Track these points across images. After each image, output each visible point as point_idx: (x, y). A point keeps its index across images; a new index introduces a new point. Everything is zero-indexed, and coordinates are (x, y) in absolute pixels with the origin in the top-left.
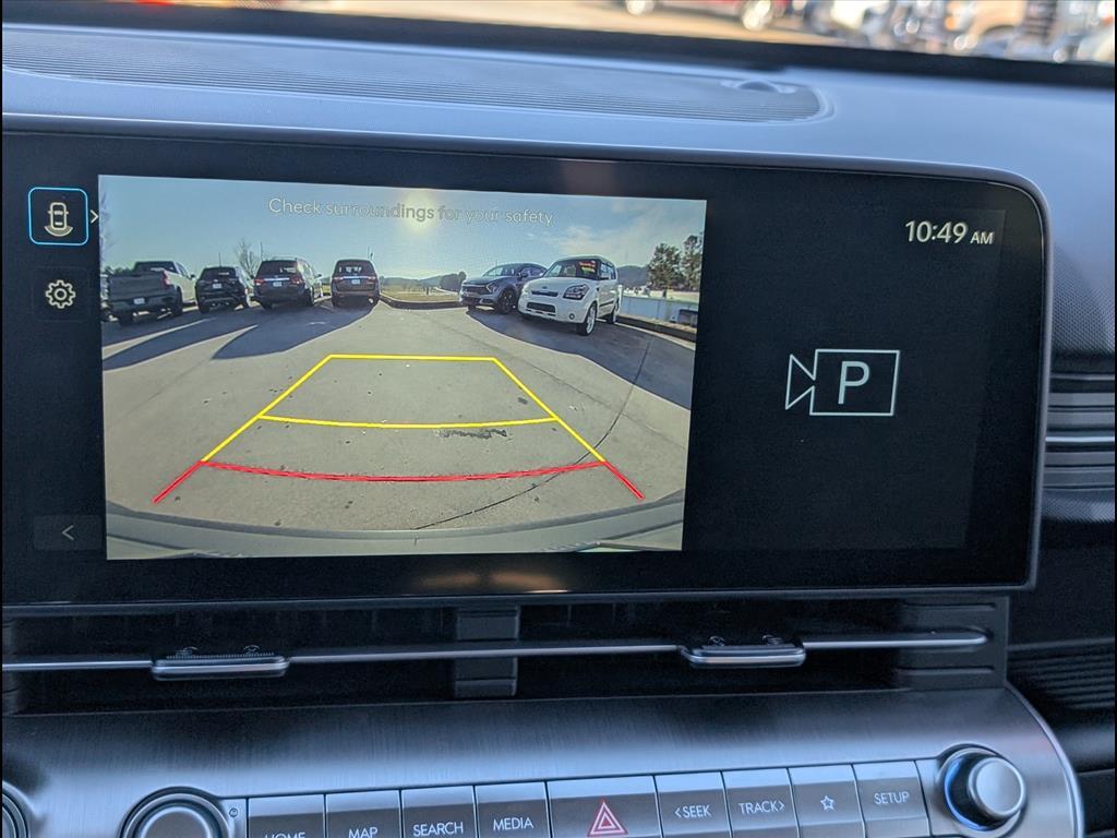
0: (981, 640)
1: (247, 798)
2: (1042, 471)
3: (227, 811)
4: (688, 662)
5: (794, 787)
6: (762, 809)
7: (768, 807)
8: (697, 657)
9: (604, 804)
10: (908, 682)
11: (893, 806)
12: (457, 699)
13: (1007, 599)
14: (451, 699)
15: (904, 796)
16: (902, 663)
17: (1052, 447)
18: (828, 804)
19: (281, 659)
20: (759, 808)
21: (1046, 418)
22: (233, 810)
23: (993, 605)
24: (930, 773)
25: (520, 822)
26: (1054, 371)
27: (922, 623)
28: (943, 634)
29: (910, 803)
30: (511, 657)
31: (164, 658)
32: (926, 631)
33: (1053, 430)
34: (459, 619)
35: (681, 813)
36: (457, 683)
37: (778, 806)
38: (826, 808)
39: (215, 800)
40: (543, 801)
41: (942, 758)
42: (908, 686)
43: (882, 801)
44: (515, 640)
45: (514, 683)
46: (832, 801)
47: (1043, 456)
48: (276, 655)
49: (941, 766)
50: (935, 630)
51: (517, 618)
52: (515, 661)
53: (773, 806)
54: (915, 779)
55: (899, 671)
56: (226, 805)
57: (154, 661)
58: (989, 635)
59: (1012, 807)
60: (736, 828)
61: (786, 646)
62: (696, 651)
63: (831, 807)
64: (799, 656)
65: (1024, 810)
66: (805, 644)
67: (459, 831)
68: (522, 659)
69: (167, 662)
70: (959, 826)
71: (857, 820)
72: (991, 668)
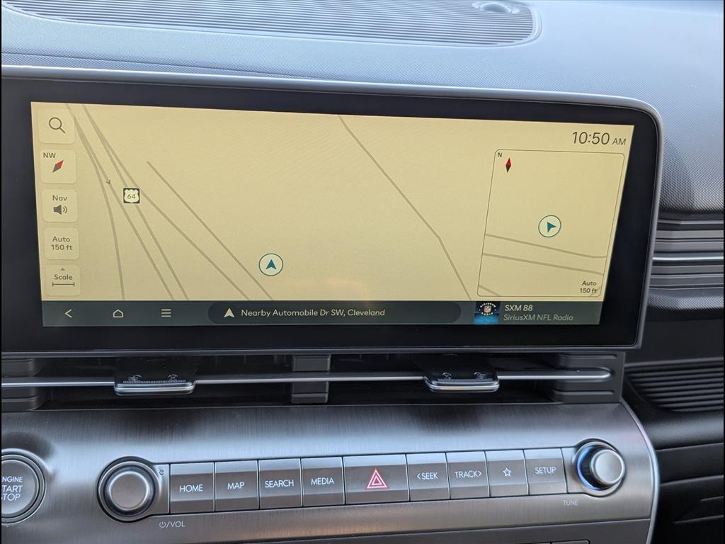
0: (607, 376)
1: (170, 464)
2: (649, 277)
3: (158, 471)
4: (429, 388)
5: (488, 463)
6: (468, 475)
7: (472, 474)
8: (434, 386)
9: (376, 471)
10: (561, 399)
11: (546, 475)
12: (293, 404)
13: (624, 354)
14: (290, 404)
15: (553, 470)
16: (558, 388)
17: (656, 263)
18: (507, 473)
19: (190, 384)
20: (467, 475)
21: (654, 245)
22: (162, 471)
23: (615, 355)
24: (570, 455)
25: (327, 480)
26: (660, 218)
27: (572, 366)
28: (584, 372)
29: (556, 473)
30: (324, 382)
31: (122, 382)
32: (574, 370)
33: (658, 252)
34: (295, 359)
35: (421, 476)
36: (294, 395)
37: (478, 474)
38: (506, 475)
39: (150, 464)
40: (340, 468)
41: (578, 447)
42: (560, 401)
43: (540, 472)
44: (327, 371)
45: (327, 395)
46: (510, 471)
47: (650, 267)
48: (187, 382)
49: (576, 451)
50: (579, 369)
51: (329, 359)
52: (327, 383)
53: (475, 474)
54: (560, 459)
55: (557, 393)
56: (157, 467)
57: (116, 383)
58: (612, 372)
59: (616, 478)
60: (453, 486)
61: (488, 379)
62: (433, 382)
63: (509, 475)
64: (495, 386)
65: (623, 479)
66: (499, 377)
67: (291, 485)
68: (331, 383)
69: (124, 385)
70: (584, 487)
71: (524, 483)
72: (612, 391)
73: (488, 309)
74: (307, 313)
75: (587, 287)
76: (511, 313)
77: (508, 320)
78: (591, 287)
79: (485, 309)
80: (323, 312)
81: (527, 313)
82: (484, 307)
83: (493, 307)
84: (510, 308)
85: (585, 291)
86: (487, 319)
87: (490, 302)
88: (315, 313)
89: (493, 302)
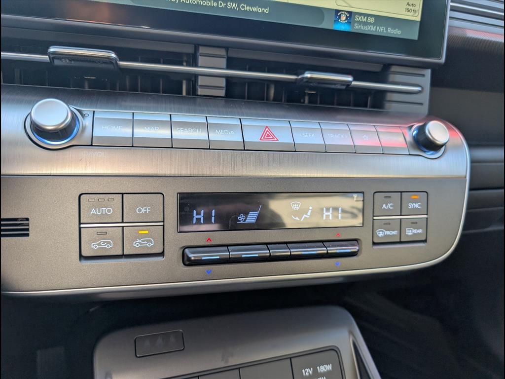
1: (94, 111)
5: (351, 130)
7: (340, 136)
9: (267, 129)
18: (366, 138)
20: (336, 137)
22: (87, 114)
25: (229, 132)
34: (199, 57)
35: (302, 135)
37: (344, 137)
41: (411, 127)
49: (410, 129)
53: (342, 137)
55: (387, 103)
60: (327, 143)
67: (199, 132)
73: (343, 18)
74: (208, 3)
75: (410, 8)
76: (360, 23)
77: (357, 28)
78: (413, 8)
79: (341, 17)
80: (221, 4)
81: (370, 24)
82: (340, 15)
83: (347, 15)
84: (358, 18)
85: (408, 10)
86: (342, 26)
87: (345, 11)
88: (215, 4)
89: (347, 12)
